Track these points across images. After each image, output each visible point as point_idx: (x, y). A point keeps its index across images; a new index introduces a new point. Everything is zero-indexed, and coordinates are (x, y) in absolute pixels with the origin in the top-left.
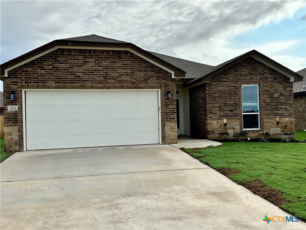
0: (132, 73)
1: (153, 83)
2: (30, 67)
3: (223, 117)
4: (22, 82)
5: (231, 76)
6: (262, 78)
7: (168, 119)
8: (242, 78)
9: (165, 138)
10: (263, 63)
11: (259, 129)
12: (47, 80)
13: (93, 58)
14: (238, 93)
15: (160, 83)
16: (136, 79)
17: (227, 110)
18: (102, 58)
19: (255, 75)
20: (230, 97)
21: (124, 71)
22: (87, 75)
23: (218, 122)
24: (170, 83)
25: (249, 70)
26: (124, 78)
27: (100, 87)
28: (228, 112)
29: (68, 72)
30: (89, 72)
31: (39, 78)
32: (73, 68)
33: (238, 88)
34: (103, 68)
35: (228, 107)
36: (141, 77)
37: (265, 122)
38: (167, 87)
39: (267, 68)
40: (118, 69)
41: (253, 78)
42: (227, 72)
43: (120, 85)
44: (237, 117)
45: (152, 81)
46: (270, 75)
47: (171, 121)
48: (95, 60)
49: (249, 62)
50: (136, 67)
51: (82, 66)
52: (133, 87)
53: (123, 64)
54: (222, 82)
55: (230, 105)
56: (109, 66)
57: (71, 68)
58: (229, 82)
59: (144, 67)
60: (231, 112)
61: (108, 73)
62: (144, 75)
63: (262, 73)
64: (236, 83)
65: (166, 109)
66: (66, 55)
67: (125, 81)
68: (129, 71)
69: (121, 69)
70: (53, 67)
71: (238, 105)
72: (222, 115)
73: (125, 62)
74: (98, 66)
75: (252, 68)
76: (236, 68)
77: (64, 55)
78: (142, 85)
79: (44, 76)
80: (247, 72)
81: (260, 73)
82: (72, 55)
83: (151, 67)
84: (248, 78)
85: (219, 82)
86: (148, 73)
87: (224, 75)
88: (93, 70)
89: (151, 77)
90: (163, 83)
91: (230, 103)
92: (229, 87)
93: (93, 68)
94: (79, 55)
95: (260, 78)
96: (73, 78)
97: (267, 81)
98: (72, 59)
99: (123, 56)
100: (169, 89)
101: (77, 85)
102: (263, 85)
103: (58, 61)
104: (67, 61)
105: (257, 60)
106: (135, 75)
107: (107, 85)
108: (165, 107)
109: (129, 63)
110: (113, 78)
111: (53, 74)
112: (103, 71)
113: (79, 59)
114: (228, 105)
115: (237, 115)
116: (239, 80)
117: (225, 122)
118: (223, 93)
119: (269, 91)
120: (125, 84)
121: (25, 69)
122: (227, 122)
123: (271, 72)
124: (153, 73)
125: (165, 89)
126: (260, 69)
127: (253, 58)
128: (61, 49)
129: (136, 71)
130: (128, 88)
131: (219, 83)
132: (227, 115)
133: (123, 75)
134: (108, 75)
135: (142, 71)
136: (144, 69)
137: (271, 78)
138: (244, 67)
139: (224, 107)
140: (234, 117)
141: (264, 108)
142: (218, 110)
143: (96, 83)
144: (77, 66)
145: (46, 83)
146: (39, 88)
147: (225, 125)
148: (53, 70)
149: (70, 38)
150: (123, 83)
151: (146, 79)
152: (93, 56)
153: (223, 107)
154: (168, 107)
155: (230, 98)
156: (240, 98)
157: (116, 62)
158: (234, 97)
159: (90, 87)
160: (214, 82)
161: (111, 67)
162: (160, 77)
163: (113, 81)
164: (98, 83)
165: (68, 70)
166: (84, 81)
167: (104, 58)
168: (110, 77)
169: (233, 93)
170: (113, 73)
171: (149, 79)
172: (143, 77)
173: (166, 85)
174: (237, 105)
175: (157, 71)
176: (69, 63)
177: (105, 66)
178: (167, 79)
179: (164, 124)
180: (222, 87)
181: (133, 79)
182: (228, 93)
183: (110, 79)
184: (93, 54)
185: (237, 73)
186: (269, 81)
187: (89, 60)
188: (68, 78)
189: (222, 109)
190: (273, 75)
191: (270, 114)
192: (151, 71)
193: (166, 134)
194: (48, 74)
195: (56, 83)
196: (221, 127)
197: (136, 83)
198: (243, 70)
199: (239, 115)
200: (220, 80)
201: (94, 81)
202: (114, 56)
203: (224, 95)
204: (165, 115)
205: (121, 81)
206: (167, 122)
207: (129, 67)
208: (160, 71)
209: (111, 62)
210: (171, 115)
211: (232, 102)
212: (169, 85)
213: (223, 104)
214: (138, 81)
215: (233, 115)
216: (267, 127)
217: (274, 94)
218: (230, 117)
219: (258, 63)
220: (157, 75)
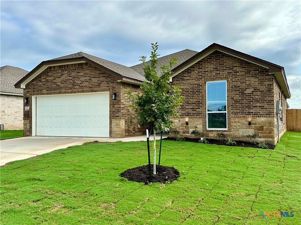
0: (90, 80)
1: (104, 87)
2: (35, 81)
3: (185, 115)
4: (31, 91)
5: (194, 74)
6: (230, 73)
7: (114, 116)
8: (207, 75)
9: (111, 133)
10: (232, 56)
11: (226, 129)
12: (42, 89)
13: (66, 71)
14: (201, 91)
15: (109, 86)
16: (92, 84)
17: (189, 109)
18: (72, 70)
19: (222, 70)
20: (193, 95)
21: (84, 78)
22: (63, 83)
23: (179, 121)
24: (116, 86)
25: (214, 65)
26: (85, 84)
27: (70, 92)
28: (190, 111)
29: (53, 83)
30: (64, 82)
31: (38, 88)
32: (55, 79)
33: (201, 86)
34: (72, 78)
35: (190, 105)
36: (95, 82)
37: (232, 122)
38: (114, 89)
39: (237, 61)
40: (81, 77)
41: (219, 74)
42: (190, 69)
43: (81, 89)
44: (200, 115)
45: (103, 85)
46: (241, 68)
47: (116, 118)
48: (68, 72)
49: (215, 56)
50: (92, 74)
51: (60, 77)
52: (90, 91)
53: (84, 74)
54: (185, 80)
55: (192, 104)
56: (76, 76)
57: (54, 79)
58: (192, 79)
59: (98, 74)
60: (193, 110)
61: (75, 81)
62: (98, 80)
63: (230, 67)
64: (200, 81)
65: (113, 108)
66: (53, 71)
67: (85, 86)
68: (88, 78)
69: (83, 77)
70: (46, 80)
71: (202, 103)
72: (184, 114)
73: (86, 72)
74: (69, 77)
75: (218, 63)
76: (200, 65)
77: (51, 71)
78: (96, 89)
79: (41, 86)
80: (213, 67)
81: (228, 67)
82: (55, 70)
83: (103, 73)
84: (213, 74)
85: (181, 80)
86: (101, 79)
87: (187, 73)
88: (66, 80)
89: (102, 82)
90: (111, 86)
91: (193, 102)
92: (191, 85)
93: (66, 78)
94: (59, 70)
95: (228, 73)
96: (55, 87)
97: (236, 76)
98: (55, 73)
99: (84, 67)
100: (115, 91)
101: (57, 91)
102: (232, 80)
103: (48, 75)
104: (52, 75)
105: (224, 53)
106: (92, 81)
107: (74, 91)
108: (113, 106)
109: (88, 71)
110: (78, 85)
111: (45, 85)
112: (72, 79)
113: (59, 73)
114: (190, 104)
115: (199, 114)
116: (203, 77)
117: (187, 120)
118: (185, 92)
119: (239, 87)
120: (85, 89)
121: (33, 83)
122: (189, 120)
123: (242, 64)
124: (104, 78)
125: (113, 91)
126: (228, 63)
127: (220, 52)
128: (50, 67)
129: (92, 78)
130: (87, 91)
131: (181, 82)
132: (189, 114)
133: (84, 82)
134: (75, 82)
135: (97, 77)
136: (98, 76)
137: (242, 72)
138: (209, 62)
139: (187, 106)
140: (196, 115)
141: (231, 106)
142: (180, 109)
143: (68, 89)
144: (58, 78)
145: (42, 91)
146: (39, 95)
147: (187, 123)
148: (46, 82)
149: (55, 59)
150: (84, 88)
151: (99, 84)
152: (66, 69)
153: (185, 105)
154: (114, 106)
155: (193, 97)
156: (203, 96)
157: (80, 72)
158: (197, 95)
159: (64, 92)
160: (176, 81)
161: (77, 76)
162: (109, 81)
163: (78, 87)
164: (69, 89)
165: (53, 81)
166: (61, 88)
167: (73, 70)
168: (76, 84)
169: (196, 91)
170: (78, 81)
171: (101, 84)
172: (97, 82)
173: (113, 88)
174: (200, 103)
175: (107, 76)
176: (54, 76)
177: (73, 76)
178: (114, 83)
179: (111, 121)
180: (185, 85)
181: (90, 84)
182: (191, 92)
183: (76, 85)
184: (66, 68)
185: (201, 70)
186: (239, 75)
187: (64, 72)
188: (53, 87)
189: (184, 107)
190: (245, 67)
191: (239, 113)
192: (103, 77)
193: (112, 130)
194: (43, 85)
195: (47, 90)
196: (182, 125)
197: (92, 88)
198: (208, 66)
199: (201, 114)
200: (182, 79)
201: (66, 88)
202: (78, 68)
203: (187, 93)
204: (113, 113)
205: (82, 87)
206: (113, 119)
207: (88, 75)
208: (109, 76)
209: (77, 73)
210: (117, 113)
211: (194, 101)
212: (115, 88)
213: (185, 102)
214: (94, 86)
215: (196, 114)
216: (235, 128)
217: (246, 90)
218: (193, 115)
219: (225, 57)
220: (107, 80)
